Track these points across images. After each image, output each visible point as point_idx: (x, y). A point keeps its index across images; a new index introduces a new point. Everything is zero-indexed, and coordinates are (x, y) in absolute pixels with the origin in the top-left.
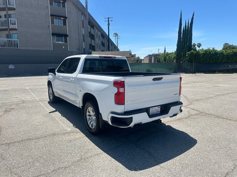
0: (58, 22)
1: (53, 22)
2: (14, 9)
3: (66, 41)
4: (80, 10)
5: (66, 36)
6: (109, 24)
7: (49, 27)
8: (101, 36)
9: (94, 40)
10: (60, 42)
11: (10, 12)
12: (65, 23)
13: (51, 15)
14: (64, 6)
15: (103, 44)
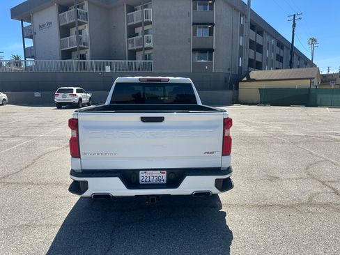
0: (202, 32)
1: (195, 34)
2: (150, 23)
3: (211, 59)
4: (238, 11)
5: (211, 51)
6: (294, 25)
7: (189, 41)
8: (275, 45)
9: (261, 53)
10: (203, 61)
11: (146, 28)
12: (211, 33)
13: (193, 24)
14: (212, 9)
15: (279, 58)
